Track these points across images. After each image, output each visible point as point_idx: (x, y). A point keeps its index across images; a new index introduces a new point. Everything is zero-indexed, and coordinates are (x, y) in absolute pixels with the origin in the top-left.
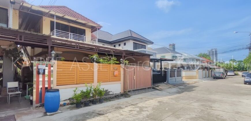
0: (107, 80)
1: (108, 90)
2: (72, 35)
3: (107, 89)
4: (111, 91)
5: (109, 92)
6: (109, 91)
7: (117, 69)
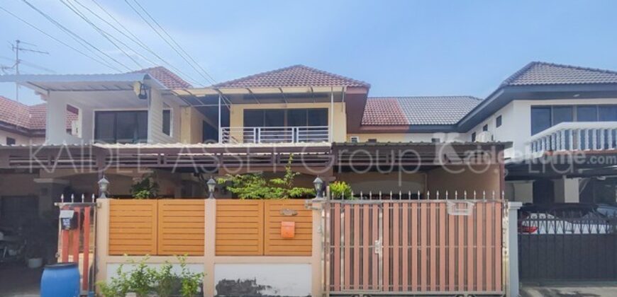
0: (255, 248)
1: (255, 281)
2: (259, 131)
3: (251, 278)
4: (269, 287)
5: (261, 288)
6: (258, 283)
7: (294, 215)
